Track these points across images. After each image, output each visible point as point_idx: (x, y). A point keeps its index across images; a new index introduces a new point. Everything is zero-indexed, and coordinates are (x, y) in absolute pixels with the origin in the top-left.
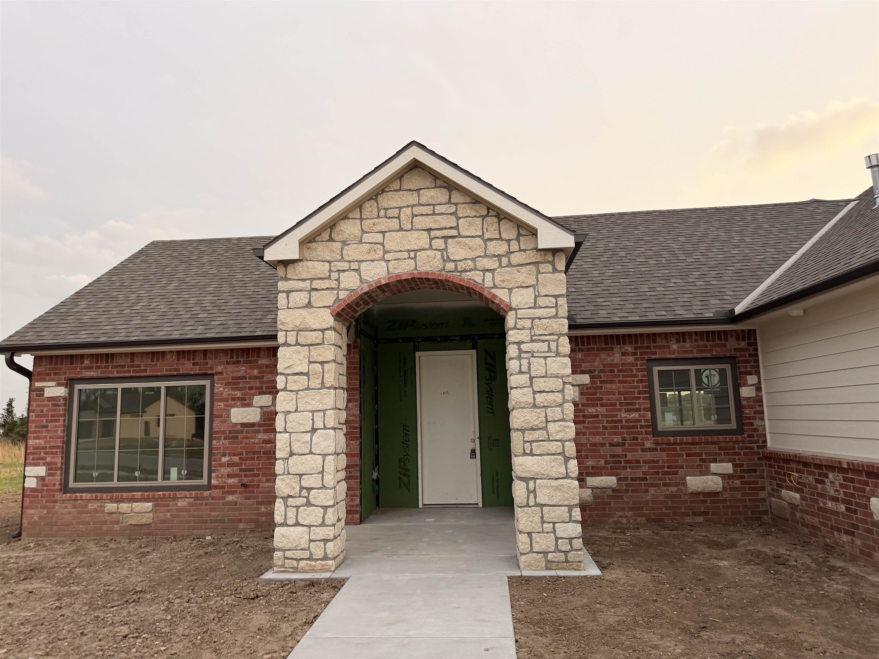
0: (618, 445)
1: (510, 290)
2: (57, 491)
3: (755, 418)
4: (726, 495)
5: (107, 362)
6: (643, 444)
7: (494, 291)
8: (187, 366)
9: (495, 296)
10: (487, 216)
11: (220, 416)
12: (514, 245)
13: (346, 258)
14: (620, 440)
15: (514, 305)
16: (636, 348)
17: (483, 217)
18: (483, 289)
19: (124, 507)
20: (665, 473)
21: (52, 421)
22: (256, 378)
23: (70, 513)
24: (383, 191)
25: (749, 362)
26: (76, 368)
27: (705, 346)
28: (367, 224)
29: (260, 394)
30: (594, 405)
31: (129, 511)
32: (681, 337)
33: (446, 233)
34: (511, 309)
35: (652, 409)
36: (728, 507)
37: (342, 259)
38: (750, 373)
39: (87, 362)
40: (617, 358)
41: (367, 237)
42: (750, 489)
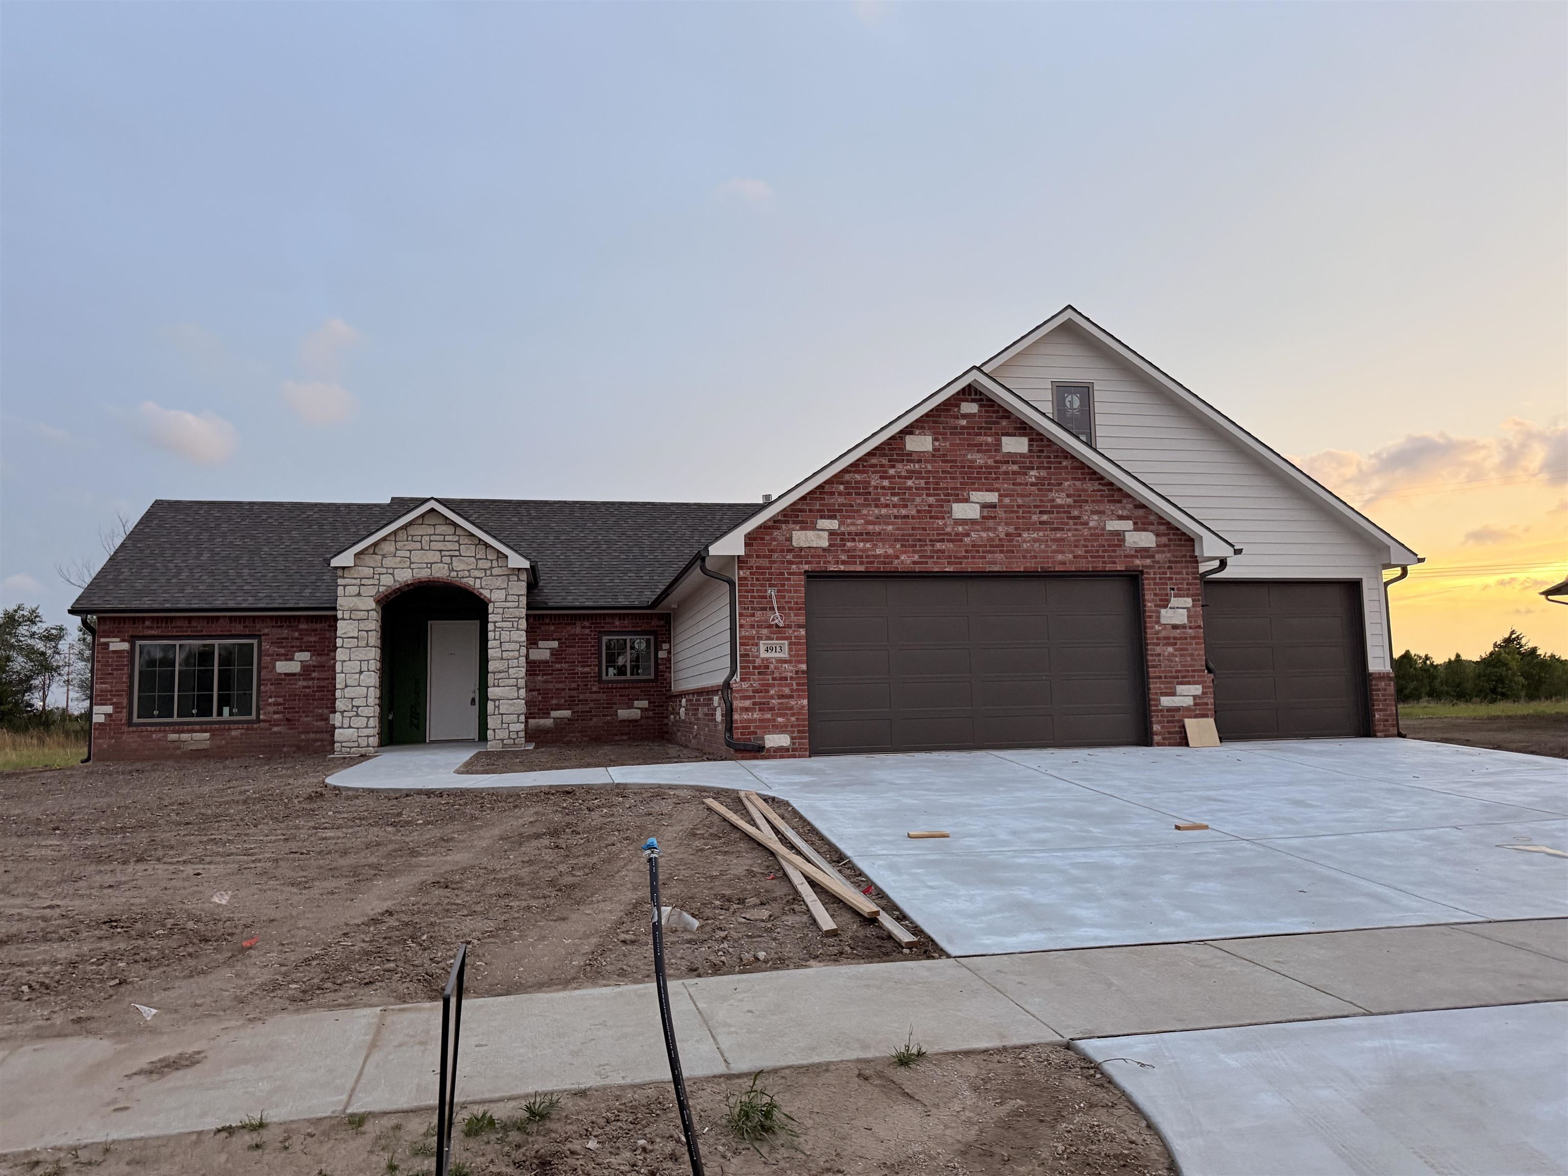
0: (574, 689)
1: (491, 590)
2: (123, 725)
3: (665, 672)
4: (643, 722)
5: (167, 623)
6: (591, 689)
7: (480, 590)
8: (239, 628)
9: (481, 594)
10: (478, 544)
11: (267, 668)
12: (495, 564)
13: (384, 566)
14: (576, 686)
15: (492, 600)
16: (591, 624)
17: (476, 545)
18: (474, 589)
19: (185, 736)
20: (604, 708)
21: (116, 670)
22: (297, 639)
23: (136, 742)
24: (411, 524)
25: (665, 634)
26: (137, 628)
27: (638, 623)
28: (399, 544)
29: (300, 651)
30: (559, 663)
31: (189, 739)
32: (622, 617)
33: (452, 553)
34: (491, 602)
35: (600, 666)
36: (643, 729)
37: (382, 567)
38: (665, 642)
39: (147, 623)
40: (578, 630)
41: (399, 553)
42: (658, 717)
